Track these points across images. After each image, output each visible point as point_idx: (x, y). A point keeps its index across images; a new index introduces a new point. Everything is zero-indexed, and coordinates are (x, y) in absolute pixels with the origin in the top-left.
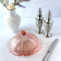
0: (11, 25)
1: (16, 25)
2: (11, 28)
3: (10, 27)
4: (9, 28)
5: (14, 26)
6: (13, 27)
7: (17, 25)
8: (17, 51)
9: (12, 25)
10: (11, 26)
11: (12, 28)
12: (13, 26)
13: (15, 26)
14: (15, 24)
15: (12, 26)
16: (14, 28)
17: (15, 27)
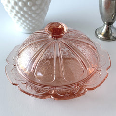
0: (21, 9)
1: (37, 9)
2: (20, 18)
3: (19, 15)
4: (17, 18)
5: (29, 13)
6: (26, 16)
7: (40, 10)
8: (34, 83)
9: (25, 9)
10: (22, 12)
11: (23, 19)
12: (28, 15)
13: (34, 12)
14: (33, 8)
15: (24, 12)
16: (30, 19)
17: (33, 16)
